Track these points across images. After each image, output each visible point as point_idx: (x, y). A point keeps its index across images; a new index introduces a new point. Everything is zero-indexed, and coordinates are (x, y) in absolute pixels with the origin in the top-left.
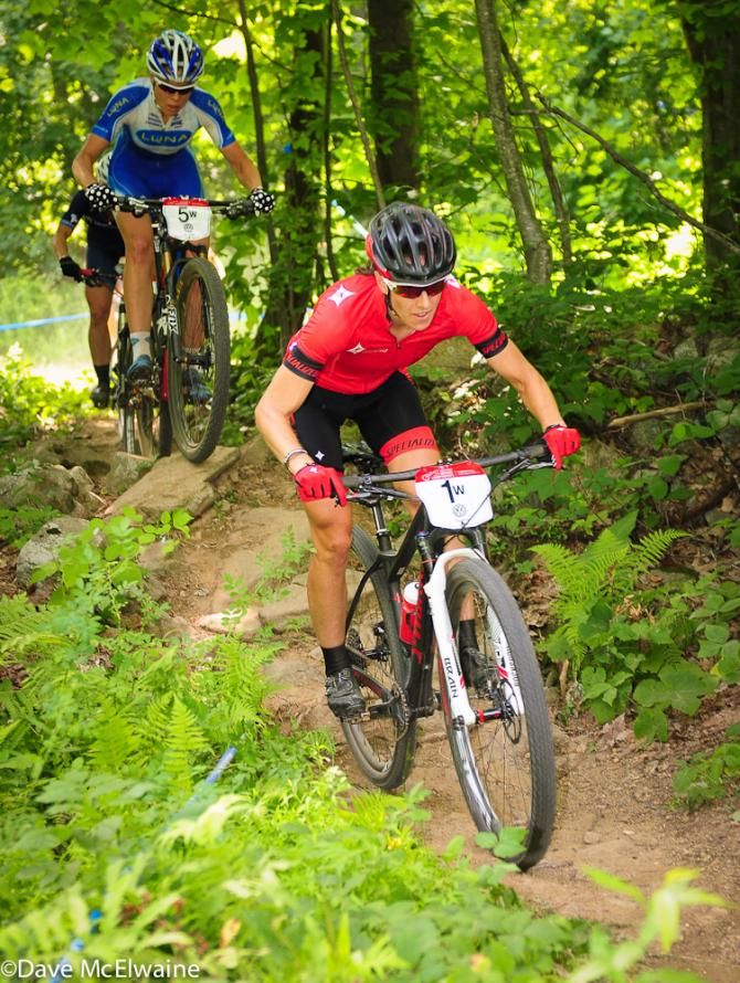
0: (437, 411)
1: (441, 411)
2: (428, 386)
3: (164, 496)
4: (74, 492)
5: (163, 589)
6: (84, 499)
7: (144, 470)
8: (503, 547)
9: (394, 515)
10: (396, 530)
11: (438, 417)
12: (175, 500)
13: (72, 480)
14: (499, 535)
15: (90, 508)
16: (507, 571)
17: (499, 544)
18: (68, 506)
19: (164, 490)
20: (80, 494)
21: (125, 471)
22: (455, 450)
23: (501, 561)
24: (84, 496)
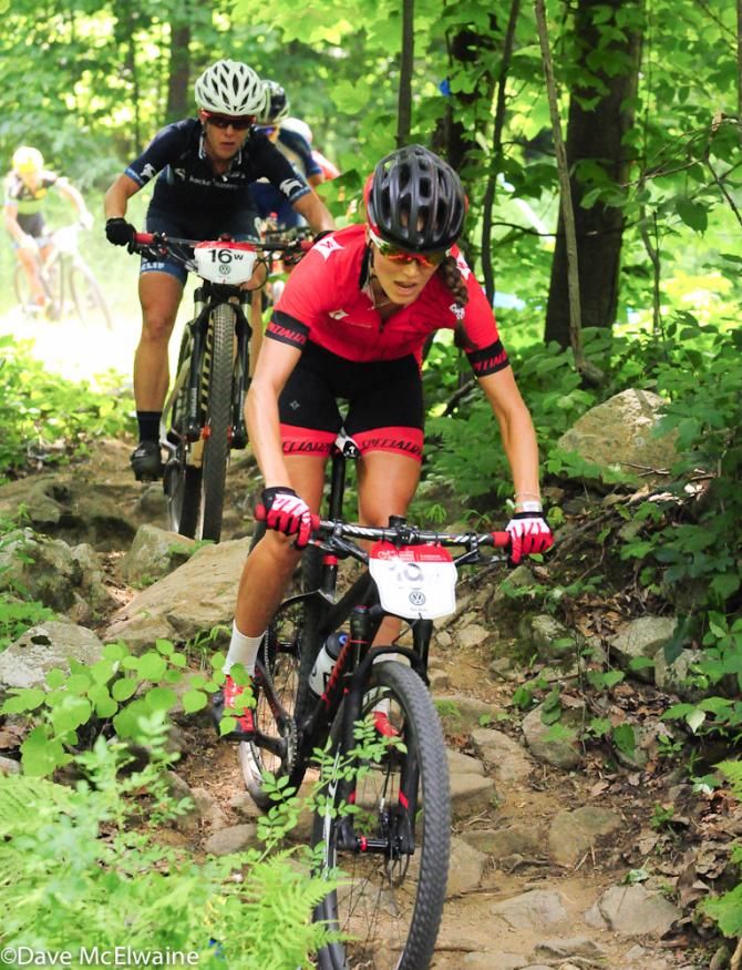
0: (608, 531)
1: (614, 531)
2: (602, 490)
3: (203, 605)
4: (77, 580)
5: (184, 742)
6: (88, 591)
7: (179, 559)
8: (677, 746)
9: (528, 676)
10: (527, 701)
11: (608, 540)
12: (217, 612)
13: (76, 563)
14: (674, 729)
15: (95, 605)
16: (678, 783)
17: (672, 742)
18: (65, 600)
19: (204, 596)
20: (85, 586)
21: (151, 555)
22: (627, 592)
23: (672, 767)
24: (90, 587)
